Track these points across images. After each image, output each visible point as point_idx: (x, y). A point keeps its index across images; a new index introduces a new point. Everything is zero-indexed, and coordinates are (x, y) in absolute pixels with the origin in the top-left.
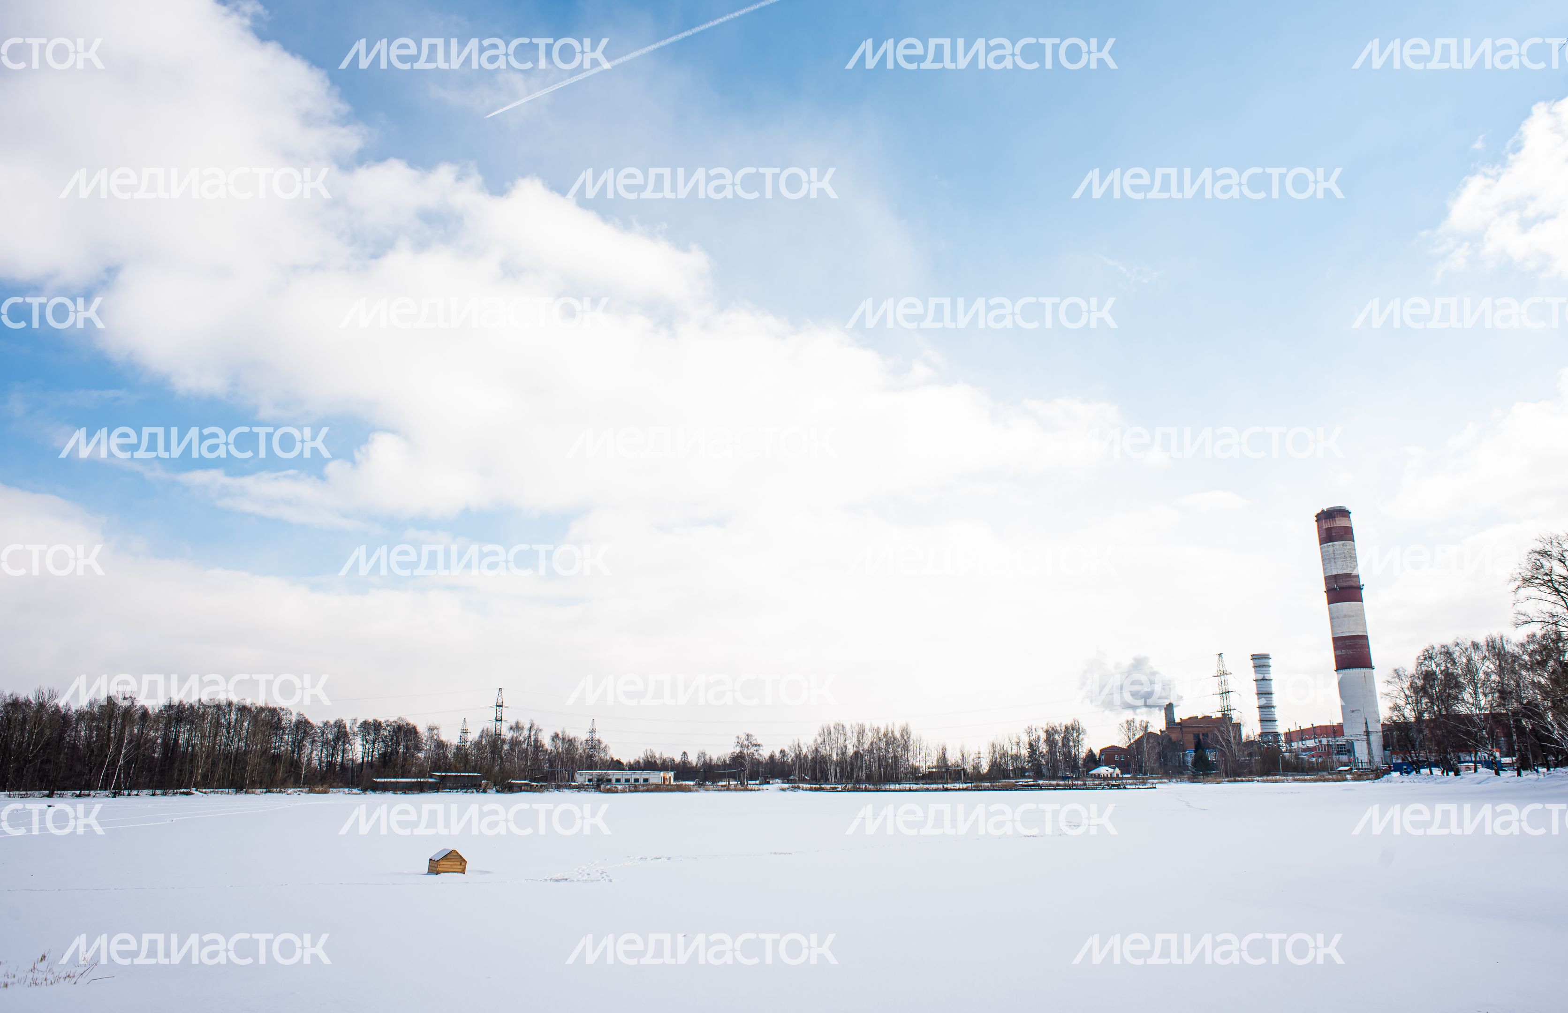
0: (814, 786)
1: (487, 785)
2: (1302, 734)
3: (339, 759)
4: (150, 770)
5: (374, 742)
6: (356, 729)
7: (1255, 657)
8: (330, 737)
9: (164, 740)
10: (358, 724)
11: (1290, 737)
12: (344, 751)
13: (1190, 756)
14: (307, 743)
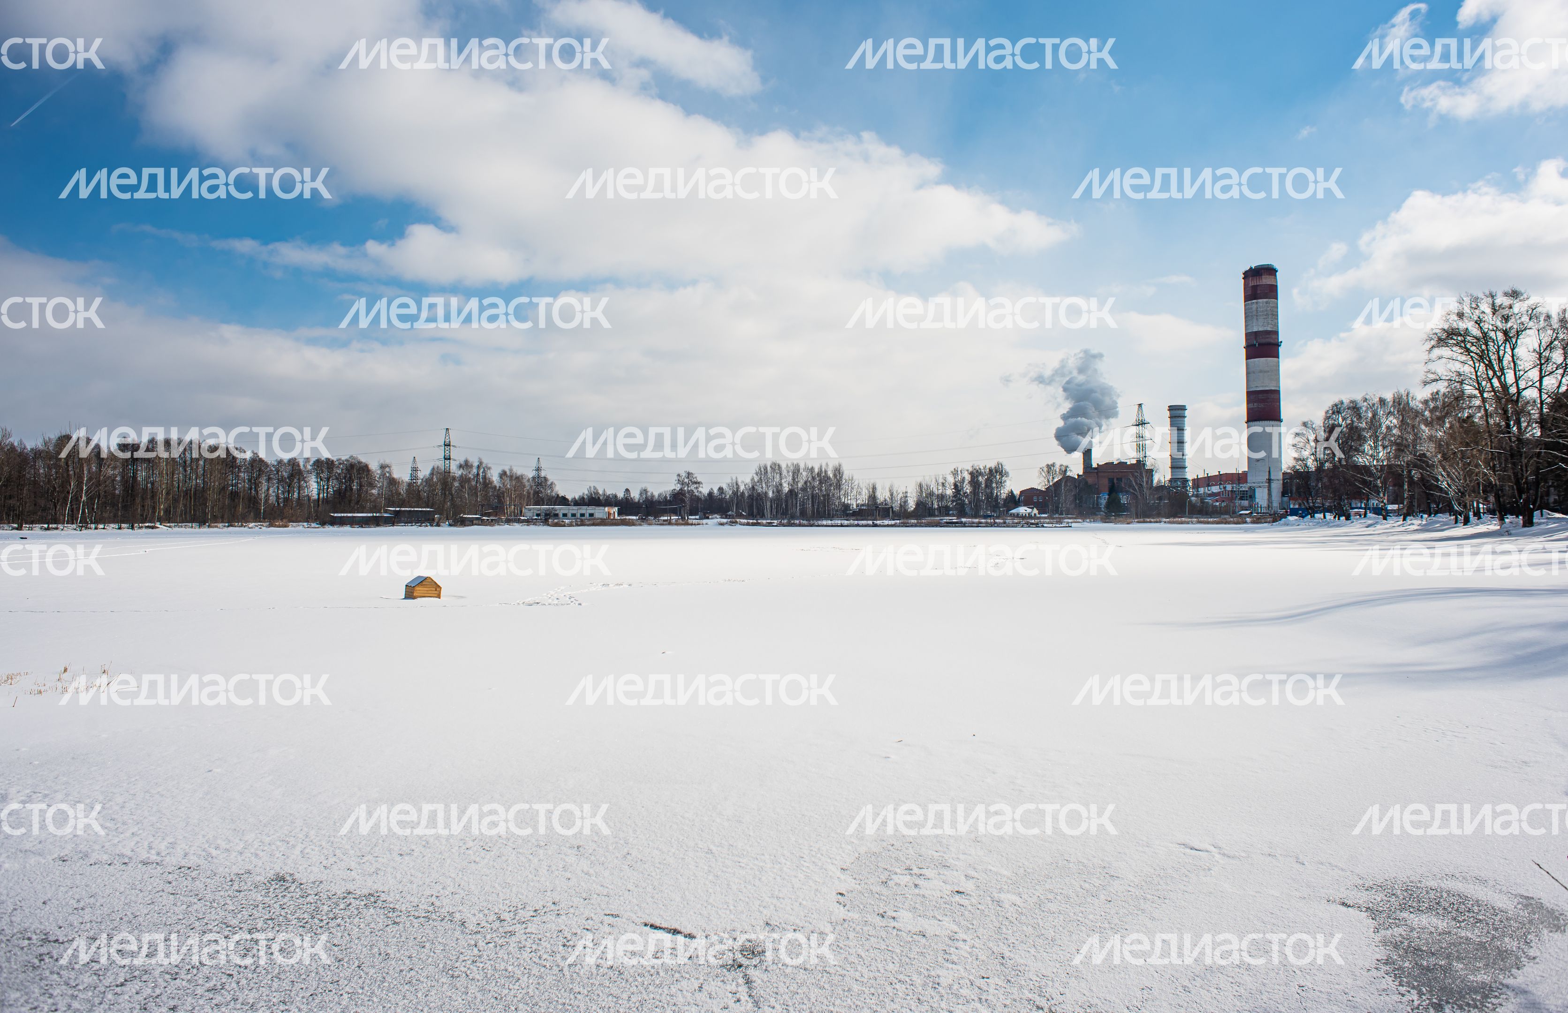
0: (751, 521)
1: (440, 519)
2: (1209, 481)
3: (296, 495)
4: (113, 505)
5: (328, 480)
6: (309, 467)
7: (1171, 408)
8: (285, 474)
9: (123, 477)
10: (311, 462)
11: (1197, 483)
12: (299, 488)
13: (1104, 499)
14: (263, 480)
